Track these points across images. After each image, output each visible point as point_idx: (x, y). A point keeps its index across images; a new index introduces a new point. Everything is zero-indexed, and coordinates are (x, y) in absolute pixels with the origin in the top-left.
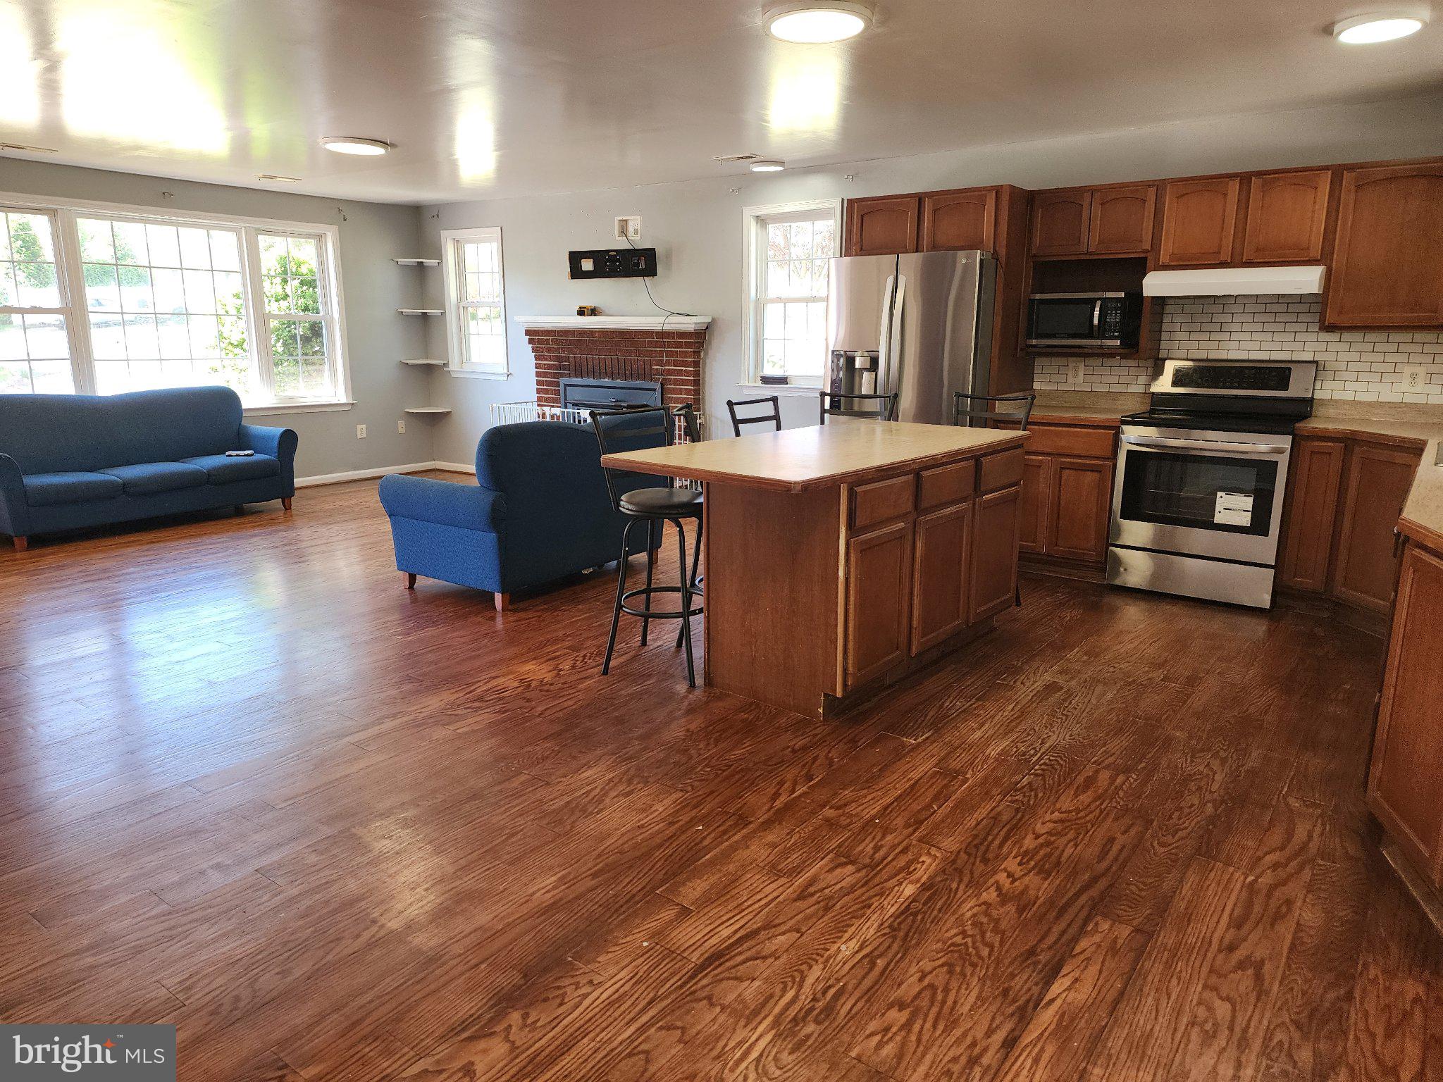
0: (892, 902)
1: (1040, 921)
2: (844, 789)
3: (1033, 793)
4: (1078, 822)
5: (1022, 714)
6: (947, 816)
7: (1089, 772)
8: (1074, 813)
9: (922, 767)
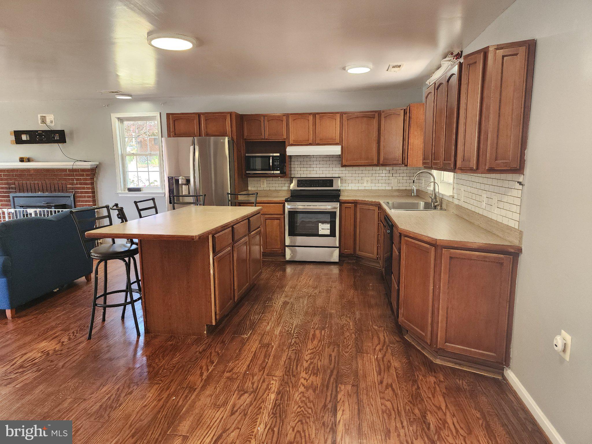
0: (269, 403)
1: (322, 392)
2: (229, 363)
3: (298, 345)
4: (317, 352)
5: (280, 316)
6: (273, 363)
7: (312, 332)
8: (314, 349)
9: (254, 345)
